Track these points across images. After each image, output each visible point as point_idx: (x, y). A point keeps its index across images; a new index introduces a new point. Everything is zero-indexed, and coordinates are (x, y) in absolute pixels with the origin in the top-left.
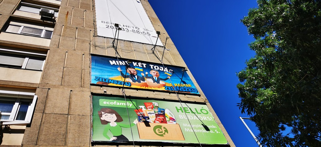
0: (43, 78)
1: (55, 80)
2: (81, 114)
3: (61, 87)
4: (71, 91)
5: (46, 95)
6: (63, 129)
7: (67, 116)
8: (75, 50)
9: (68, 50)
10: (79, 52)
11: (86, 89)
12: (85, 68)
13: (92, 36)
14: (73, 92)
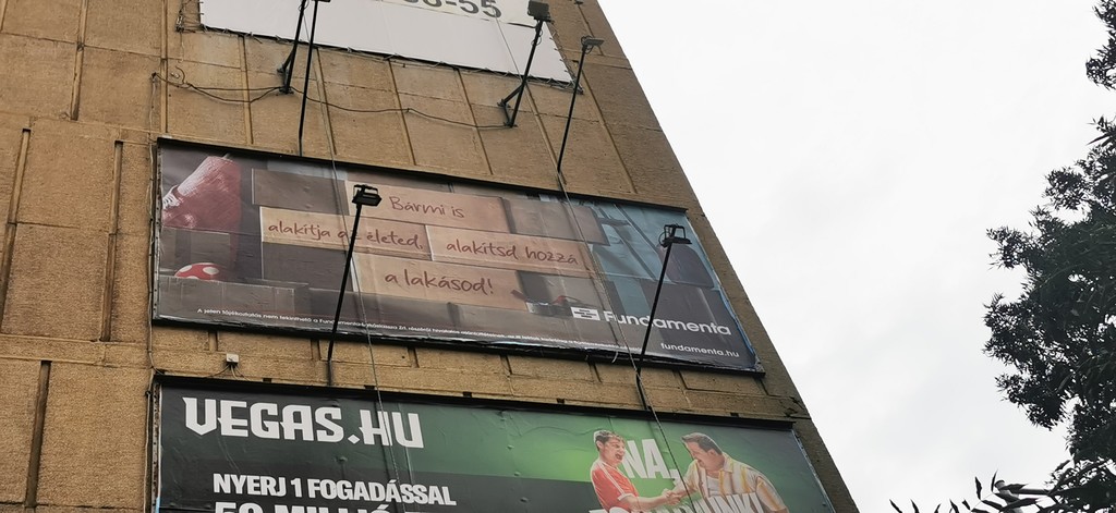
2: (95, 503)
4: (46, 363)
8: (75, 117)
9: (34, 119)
10: (95, 132)
11: (129, 353)
12: (125, 227)
13: (171, 27)
14: (58, 374)
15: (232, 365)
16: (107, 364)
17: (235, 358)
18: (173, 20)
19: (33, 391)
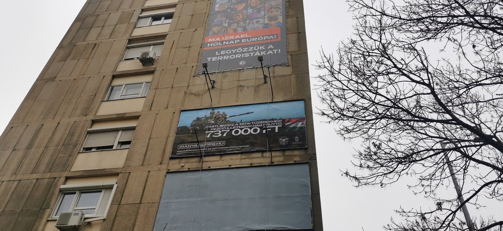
0: (127, 159)
1: (137, 160)
2: (151, 202)
3: (142, 167)
4: (149, 171)
5: (125, 181)
6: (131, 221)
7: (137, 205)
8: (167, 108)
9: (159, 110)
10: (170, 110)
11: (164, 167)
12: (170, 135)
13: (192, 76)
14: (151, 173)
15: (182, 166)
16: (160, 170)
17: (183, 165)
18: (193, 74)
19: (146, 178)
